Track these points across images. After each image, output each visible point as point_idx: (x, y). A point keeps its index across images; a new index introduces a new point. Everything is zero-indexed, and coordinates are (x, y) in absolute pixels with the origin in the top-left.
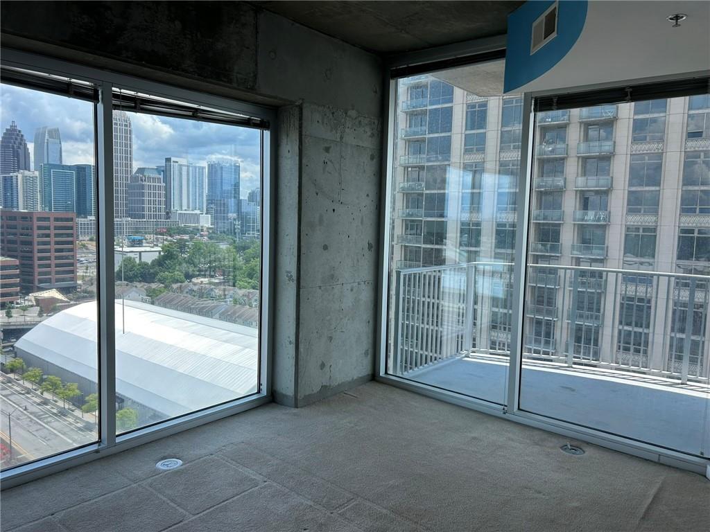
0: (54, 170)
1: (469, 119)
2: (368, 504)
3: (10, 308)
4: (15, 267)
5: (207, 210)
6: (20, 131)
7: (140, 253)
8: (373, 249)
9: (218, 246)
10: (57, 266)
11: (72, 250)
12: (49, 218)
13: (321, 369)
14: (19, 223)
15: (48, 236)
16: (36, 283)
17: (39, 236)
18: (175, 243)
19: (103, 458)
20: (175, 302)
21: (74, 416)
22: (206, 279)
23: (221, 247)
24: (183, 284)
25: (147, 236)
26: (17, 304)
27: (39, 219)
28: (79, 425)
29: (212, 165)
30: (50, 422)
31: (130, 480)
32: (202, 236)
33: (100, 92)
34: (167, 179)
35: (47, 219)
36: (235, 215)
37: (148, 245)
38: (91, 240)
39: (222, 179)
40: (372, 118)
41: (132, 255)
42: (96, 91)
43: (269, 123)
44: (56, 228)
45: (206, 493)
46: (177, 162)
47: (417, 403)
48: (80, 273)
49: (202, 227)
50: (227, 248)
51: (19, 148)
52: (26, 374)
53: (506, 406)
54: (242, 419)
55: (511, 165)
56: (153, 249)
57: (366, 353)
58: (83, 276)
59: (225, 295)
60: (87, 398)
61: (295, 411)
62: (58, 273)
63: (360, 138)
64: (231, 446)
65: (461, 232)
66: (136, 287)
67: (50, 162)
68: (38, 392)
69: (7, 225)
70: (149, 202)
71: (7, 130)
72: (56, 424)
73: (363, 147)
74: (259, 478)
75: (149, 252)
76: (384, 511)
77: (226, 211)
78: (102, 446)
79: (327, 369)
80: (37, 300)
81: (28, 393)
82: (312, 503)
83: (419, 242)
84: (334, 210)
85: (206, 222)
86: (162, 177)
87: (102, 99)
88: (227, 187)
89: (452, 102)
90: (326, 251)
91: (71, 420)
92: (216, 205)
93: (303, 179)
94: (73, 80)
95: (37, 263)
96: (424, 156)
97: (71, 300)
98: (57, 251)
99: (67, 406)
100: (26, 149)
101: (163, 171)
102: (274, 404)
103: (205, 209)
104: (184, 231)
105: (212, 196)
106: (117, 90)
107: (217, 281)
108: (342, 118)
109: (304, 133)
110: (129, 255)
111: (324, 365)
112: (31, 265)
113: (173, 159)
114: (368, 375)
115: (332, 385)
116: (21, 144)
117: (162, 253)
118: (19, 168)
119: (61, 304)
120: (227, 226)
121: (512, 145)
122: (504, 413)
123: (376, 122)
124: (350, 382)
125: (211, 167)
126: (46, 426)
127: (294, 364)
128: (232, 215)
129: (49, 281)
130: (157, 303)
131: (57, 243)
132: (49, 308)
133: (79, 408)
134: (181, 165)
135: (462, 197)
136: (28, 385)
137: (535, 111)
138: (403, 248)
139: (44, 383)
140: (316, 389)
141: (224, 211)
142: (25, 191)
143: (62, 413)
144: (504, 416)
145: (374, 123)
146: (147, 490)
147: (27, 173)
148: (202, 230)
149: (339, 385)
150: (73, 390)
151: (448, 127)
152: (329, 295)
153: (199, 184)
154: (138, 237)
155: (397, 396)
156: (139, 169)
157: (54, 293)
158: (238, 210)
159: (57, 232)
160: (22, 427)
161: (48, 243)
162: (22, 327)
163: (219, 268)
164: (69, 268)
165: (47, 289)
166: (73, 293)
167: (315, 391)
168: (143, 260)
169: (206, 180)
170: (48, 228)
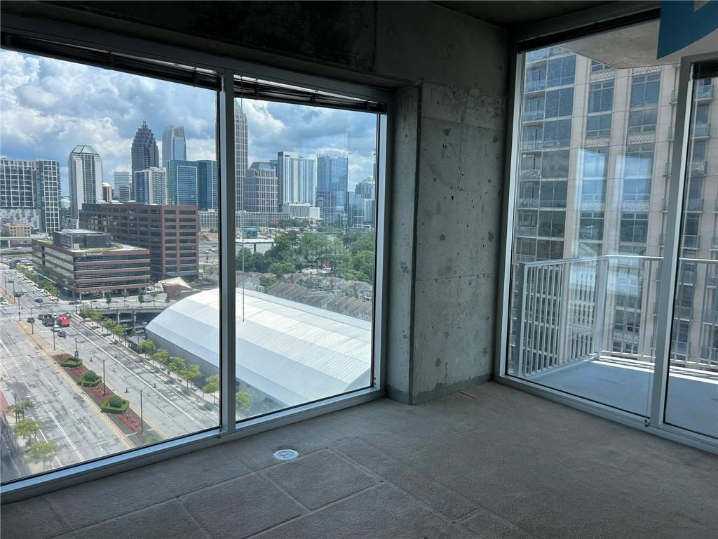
0: (179, 165)
1: (592, 100)
2: (494, 517)
3: (142, 294)
4: (146, 256)
5: (316, 203)
6: (150, 131)
7: (255, 244)
8: (493, 240)
9: (327, 238)
10: (182, 255)
11: (194, 241)
13: (437, 366)
14: (150, 215)
15: (174, 227)
16: (164, 271)
17: (166, 228)
18: (286, 235)
19: (224, 443)
20: (286, 292)
21: (195, 395)
22: (315, 270)
23: (329, 239)
24: (294, 275)
25: (262, 228)
26: (148, 290)
27: (167, 212)
28: (201, 404)
29: (321, 158)
30: (175, 400)
31: (250, 468)
32: (311, 228)
33: (222, 80)
34: (280, 174)
35: (174, 212)
36: (343, 207)
37: (262, 236)
38: (211, 231)
39: (330, 172)
40: (497, 96)
41: (247, 246)
42: (219, 79)
43: (386, 106)
44: (181, 220)
45: (322, 488)
46: (289, 156)
47: (542, 408)
48: (201, 263)
49: (312, 219)
50: (335, 240)
51: (150, 146)
52: (155, 355)
53: (649, 418)
54: (356, 412)
55: (640, 149)
56: (266, 241)
57: (485, 352)
58: (204, 265)
59: (333, 286)
60: (207, 380)
61: (410, 408)
62: (183, 262)
63: (484, 119)
64: (346, 440)
65: (581, 224)
66: (251, 276)
67: (176, 159)
68: (166, 372)
69: (140, 218)
70: (263, 195)
71: (139, 129)
72: (179, 402)
73: (485, 128)
74: (375, 477)
75: (263, 244)
76: (512, 526)
77: (334, 204)
78: (224, 431)
79: (443, 366)
80: (165, 287)
81: (157, 372)
82: (432, 510)
83: (534, 234)
84: (452, 197)
85: (315, 214)
86: (274, 170)
87: (225, 86)
88: (335, 180)
89: (573, 82)
90: (444, 241)
91: (193, 399)
92: (325, 198)
93: (421, 164)
94: (198, 69)
95: (165, 252)
96: (540, 142)
97: (194, 287)
98: (182, 241)
99: (190, 386)
100: (155, 147)
101: (276, 165)
102: (388, 400)
103: (314, 200)
104: (295, 224)
105: (321, 188)
106: (239, 77)
107: (325, 272)
108: (464, 97)
109: (423, 115)
110: (245, 246)
111: (440, 362)
112: (160, 254)
113: (285, 153)
114: (487, 375)
115: (448, 383)
116: (151, 142)
117: (275, 245)
118: (149, 165)
119: (185, 291)
120: (335, 219)
121: (642, 127)
122: (647, 426)
123: (501, 101)
124: (466, 382)
125: (322, 161)
126: (172, 403)
127: (408, 359)
128: (340, 208)
129: (175, 269)
130: (270, 292)
131: (182, 234)
132: (175, 294)
133: (201, 388)
134: (292, 159)
135: (583, 186)
136: (157, 365)
137: (695, 78)
139: (171, 364)
140: (432, 387)
141: (332, 203)
142: (154, 186)
143: (186, 392)
144: (647, 429)
145: (498, 102)
146: (265, 479)
147: (156, 169)
148: (312, 223)
149: (455, 384)
150: (195, 372)
151: (568, 109)
152: (446, 288)
153: (309, 177)
154: (253, 229)
155: (519, 398)
156: (254, 163)
157: (178, 281)
158: (346, 203)
159: (182, 224)
160: (151, 402)
161: (174, 234)
162: (151, 311)
163: (327, 259)
164: (193, 257)
165: (174, 277)
166: (197, 282)
167: (430, 389)
168: (257, 251)
169: (316, 174)
170: (174, 220)
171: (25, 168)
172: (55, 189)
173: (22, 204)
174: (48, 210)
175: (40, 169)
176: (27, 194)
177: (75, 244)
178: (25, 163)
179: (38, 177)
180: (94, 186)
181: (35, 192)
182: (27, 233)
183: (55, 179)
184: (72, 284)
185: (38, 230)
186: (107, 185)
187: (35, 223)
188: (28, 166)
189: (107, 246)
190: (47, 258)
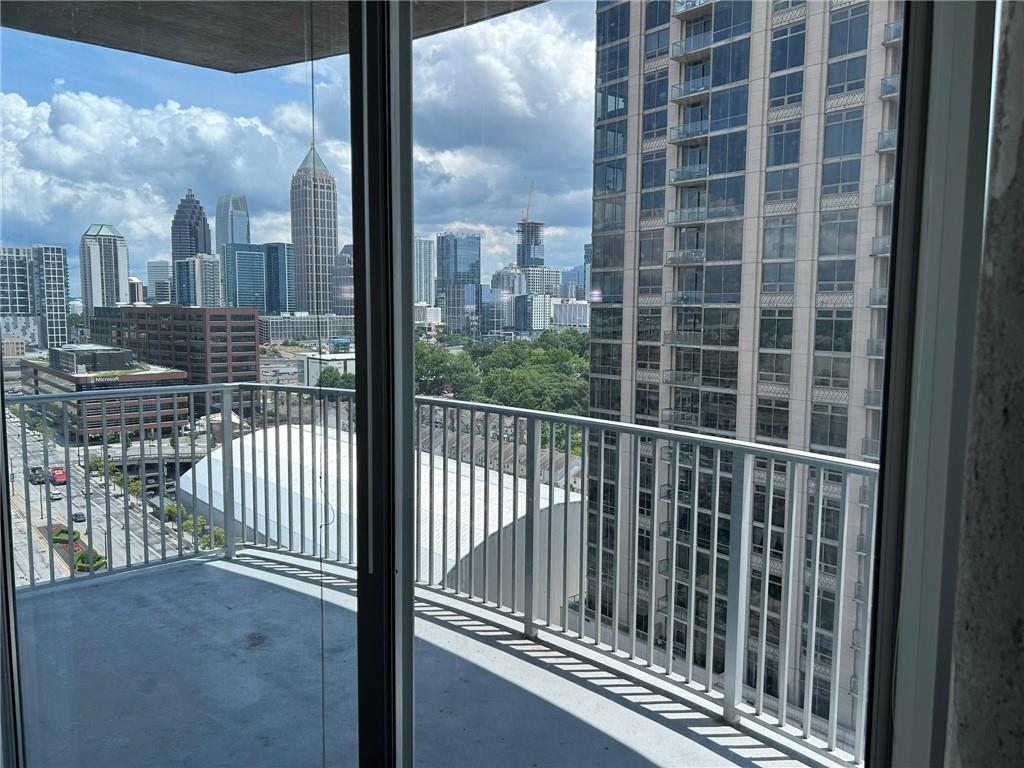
0: (240, 250)
1: (772, 149)
3: (176, 435)
4: (182, 381)
5: (436, 301)
6: (198, 202)
7: (346, 361)
9: (448, 351)
10: (235, 379)
11: (253, 358)
12: (225, 316)
14: (189, 323)
15: (224, 339)
16: (209, 403)
17: (213, 340)
23: (452, 352)
26: (186, 429)
27: (214, 317)
29: (443, 238)
32: (429, 337)
36: (473, 307)
38: (286, 344)
39: (456, 258)
41: (334, 365)
44: (234, 329)
49: (429, 324)
50: (460, 353)
51: (197, 224)
52: (186, 523)
55: (839, 218)
65: (762, 326)
66: (337, 408)
67: (235, 242)
69: (175, 326)
71: (182, 200)
77: (460, 303)
80: (209, 425)
85: (435, 317)
88: (463, 269)
89: (746, 123)
92: (448, 293)
95: (211, 375)
96: (704, 209)
98: (236, 359)
100: (206, 226)
103: (433, 300)
105: (443, 281)
110: (331, 364)
112: (204, 378)
116: (199, 219)
118: (197, 251)
120: (463, 324)
121: (841, 185)
125: (441, 240)
128: (469, 308)
131: (236, 349)
135: (763, 270)
136: (188, 537)
138: (674, 350)
139: (206, 536)
141: (459, 301)
142: (204, 281)
147: (206, 256)
148: (430, 329)
151: (739, 162)
153: (426, 265)
154: (343, 340)
156: (346, 246)
158: (477, 300)
159: (235, 334)
161: (224, 349)
162: (188, 460)
163: (447, 382)
166: (257, 417)
168: (348, 371)
169: (434, 261)
170: (223, 329)
171: (18, 258)
172: (61, 288)
173: (14, 309)
174: (51, 316)
175: (39, 259)
176: (21, 294)
177: (79, 366)
178: (18, 250)
179: (35, 270)
180: (117, 282)
181: (32, 292)
182: (20, 351)
183: (60, 273)
184: (75, 423)
185: (36, 346)
186: (135, 280)
187: (32, 336)
188: (21, 255)
189: (126, 368)
190: (42, 385)
